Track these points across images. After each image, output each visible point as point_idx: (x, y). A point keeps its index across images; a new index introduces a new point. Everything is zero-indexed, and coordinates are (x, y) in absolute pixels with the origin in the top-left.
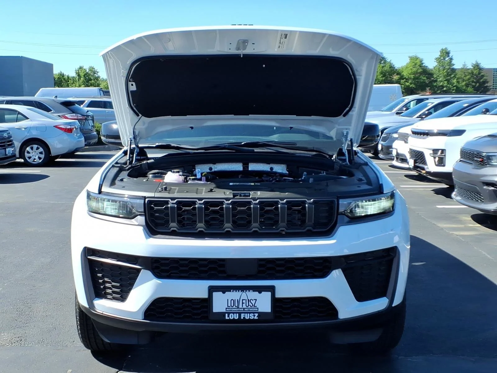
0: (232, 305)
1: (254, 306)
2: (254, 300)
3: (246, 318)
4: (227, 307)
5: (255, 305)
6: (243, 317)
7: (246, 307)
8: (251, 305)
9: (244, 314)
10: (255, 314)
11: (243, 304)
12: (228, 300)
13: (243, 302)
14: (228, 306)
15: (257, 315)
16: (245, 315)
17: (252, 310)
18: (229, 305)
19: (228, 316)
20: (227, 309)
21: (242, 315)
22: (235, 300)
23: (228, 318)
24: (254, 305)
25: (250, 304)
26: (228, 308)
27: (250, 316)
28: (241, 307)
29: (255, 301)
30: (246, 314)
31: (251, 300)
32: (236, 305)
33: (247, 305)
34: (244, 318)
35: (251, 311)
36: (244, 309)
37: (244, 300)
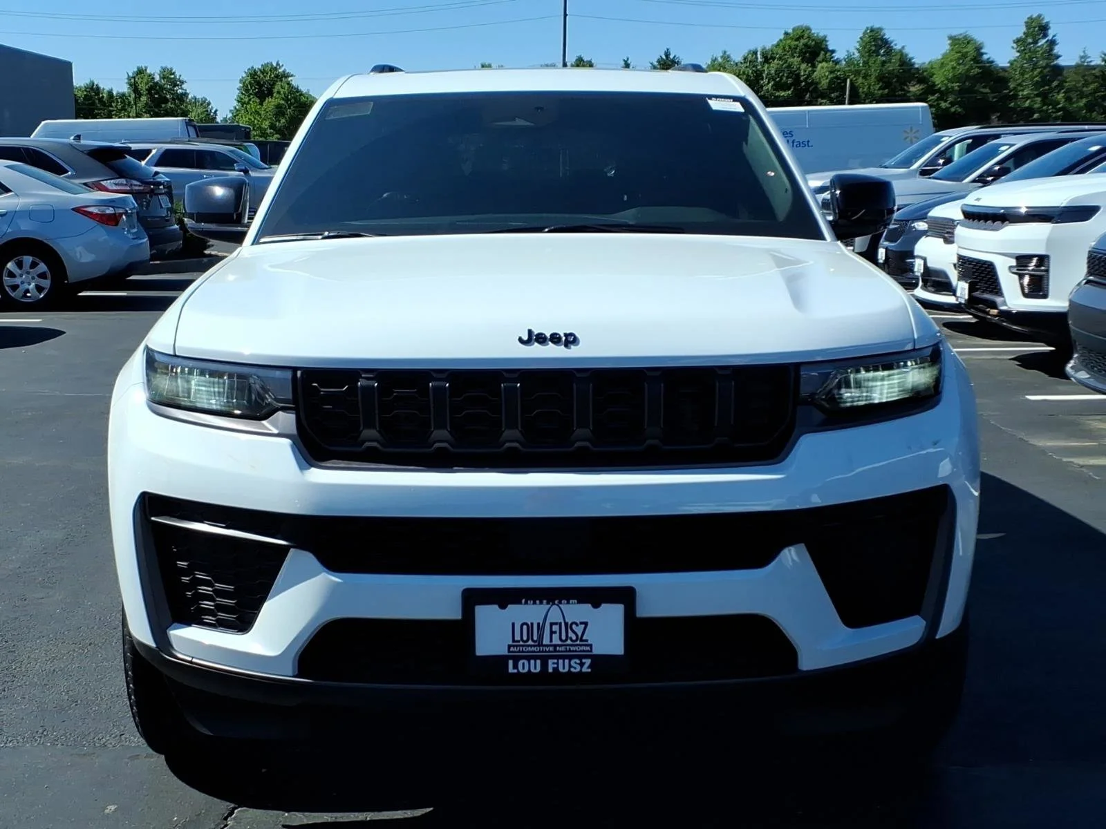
0: (525, 638)
1: (581, 640)
2: (581, 623)
3: (561, 669)
4: (511, 643)
5: (584, 638)
6: (554, 668)
7: (560, 643)
8: (574, 638)
9: (556, 661)
10: (584, 661)
11: (554, 635)
12: (513, 624)
13: (554, 630)
14: (514, 641)
15: (588, 662)
16: (557, 663)
17: (576, 651)
18: (517, 637)
19: (515, 666)
20: (512, 649)
21: (550, 662)
22: (532, 624)
23: (515, 671)
24: (580, 635)
25: (571, 634)
26: (514, 646)
27: (570, 666)
28: (549, 643)
29: (583, 626)
30: (561, 661)
31: (574, 626)
32: (535, 638)
33: (564, 638)
34: (556, 669)
35: (573, 651)
36: (555, 646)
37: (556, 624)
